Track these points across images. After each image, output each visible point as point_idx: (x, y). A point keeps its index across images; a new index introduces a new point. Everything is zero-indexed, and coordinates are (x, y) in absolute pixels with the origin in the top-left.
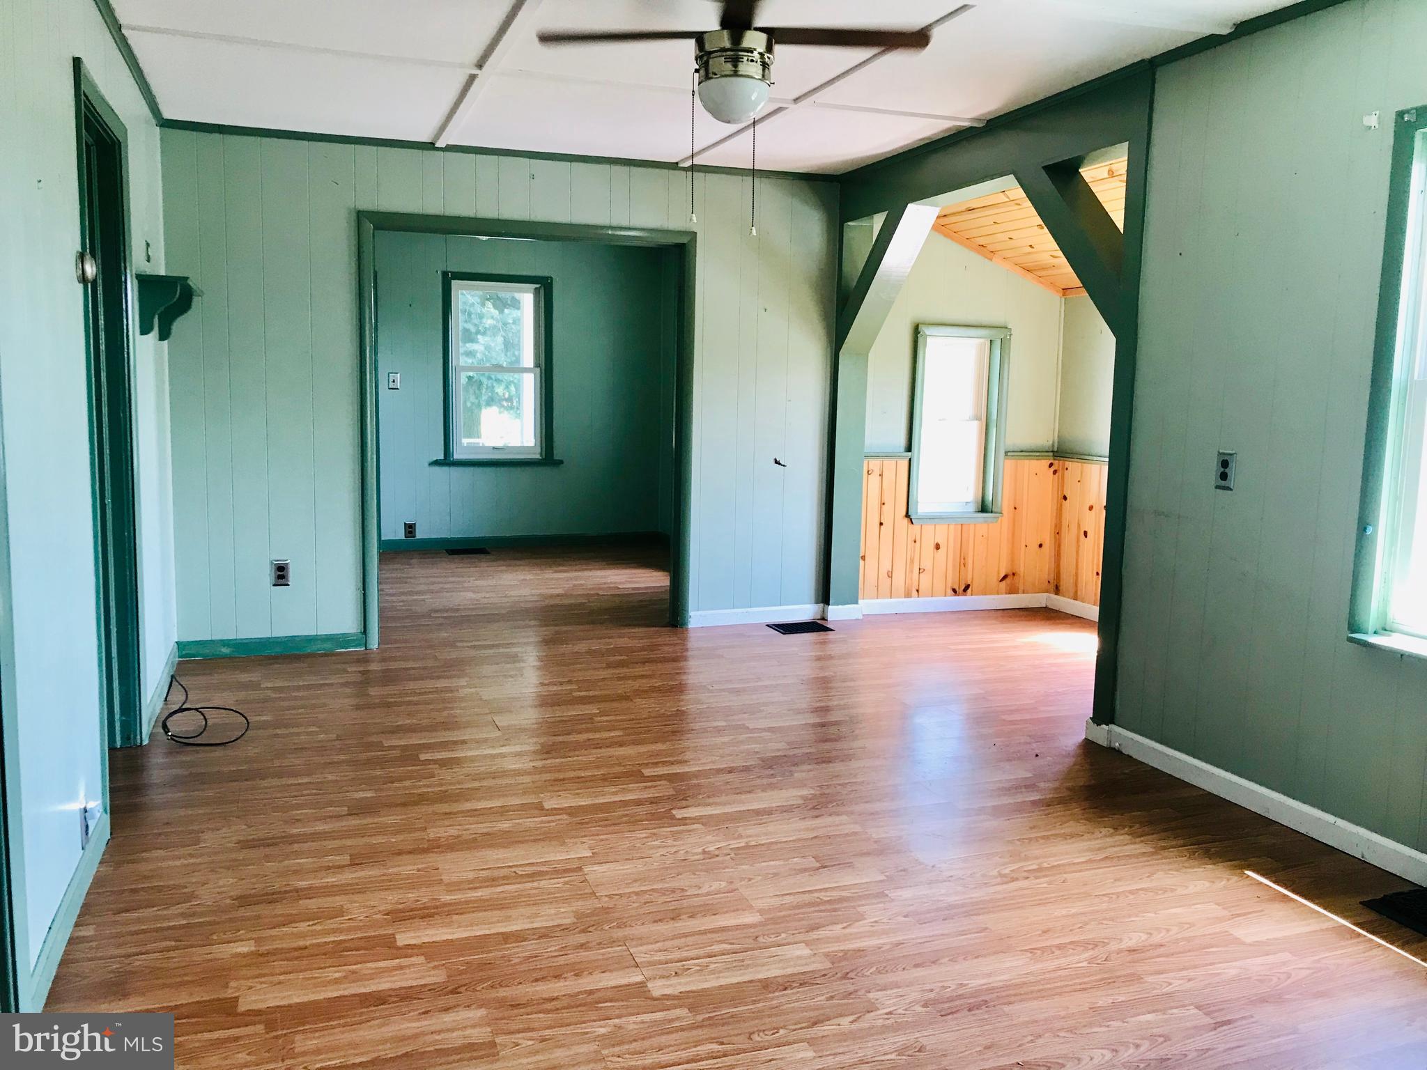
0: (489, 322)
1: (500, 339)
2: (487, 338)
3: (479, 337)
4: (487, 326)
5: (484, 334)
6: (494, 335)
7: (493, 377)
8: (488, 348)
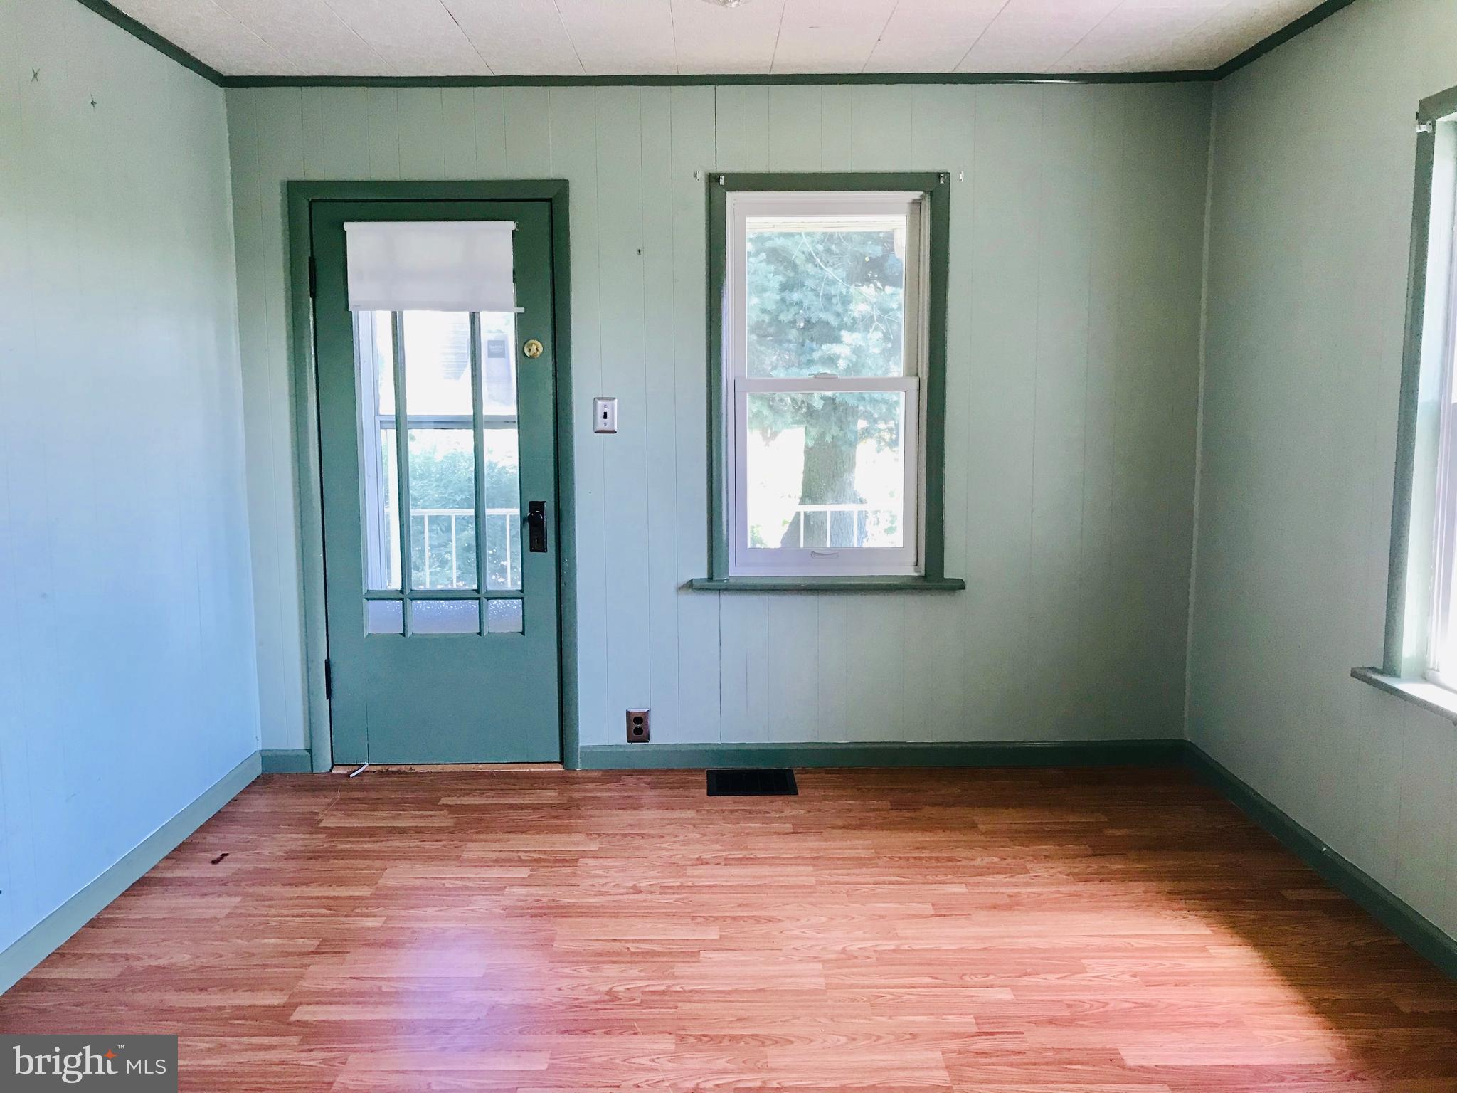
0: (858, 309)
1: (876, 335)
2: (856, 335)
3: (844, 333)
4: (856, 315)
5: (851, 329)
6: (867, 329)
7: (866, 396)
8: (857, 351)
